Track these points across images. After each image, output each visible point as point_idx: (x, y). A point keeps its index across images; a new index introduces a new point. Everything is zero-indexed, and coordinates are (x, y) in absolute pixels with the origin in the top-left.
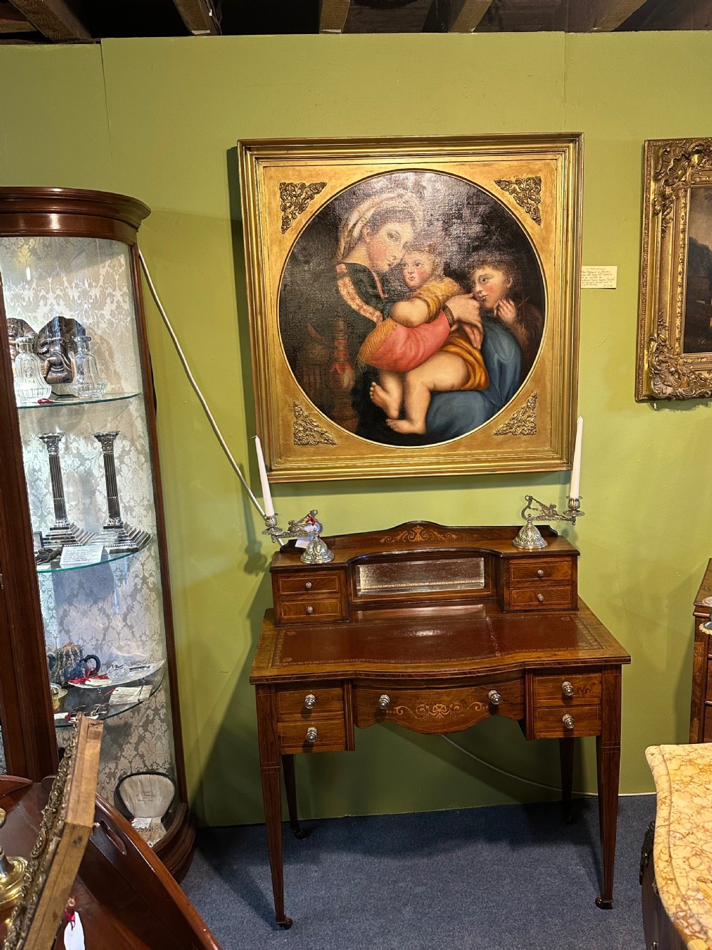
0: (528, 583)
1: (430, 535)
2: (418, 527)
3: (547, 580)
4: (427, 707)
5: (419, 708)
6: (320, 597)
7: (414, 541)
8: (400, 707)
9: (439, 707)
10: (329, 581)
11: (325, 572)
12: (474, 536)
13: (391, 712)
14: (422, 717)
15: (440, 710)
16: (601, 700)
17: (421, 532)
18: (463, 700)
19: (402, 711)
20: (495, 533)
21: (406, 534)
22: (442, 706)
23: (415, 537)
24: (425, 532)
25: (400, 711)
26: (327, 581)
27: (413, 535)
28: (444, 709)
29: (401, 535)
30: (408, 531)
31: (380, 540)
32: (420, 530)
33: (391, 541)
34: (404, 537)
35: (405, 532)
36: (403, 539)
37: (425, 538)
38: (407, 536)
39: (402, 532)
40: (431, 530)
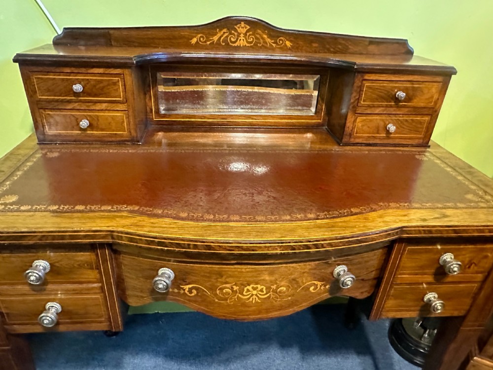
0: (380, 109)
1: (257, 38)
2: (243, 24)
4: (235, 288)
5: (221, 289)
6: (98, 107)
7: (236, 45)
8: (190, 286)
9: (254, 289)
10: (109, 85)
12: (314, 45)
13: (176, 291)
14: (226, 299)
15: (255, 292)
17: (245, 34)
18: (294, 280)
19: (195, 292)
20: (340, 44)
21: (226, 35)
22: (260, 287)
23: (237, 39)
24: (251, 33)
25: (190, 291)
26: (105, 84)
27: (235, 35)
28: (262, 290)
29: (219, 35)
30: (228, 29)
31: (191, 39)
32: (245, 30)
33: (205, 42)
34: (222, 38)
35: (225, 30)
36: (221, 40)
37: (251, 43)
38: (227, 37)
39: (221, 30)
40: (259, 31)
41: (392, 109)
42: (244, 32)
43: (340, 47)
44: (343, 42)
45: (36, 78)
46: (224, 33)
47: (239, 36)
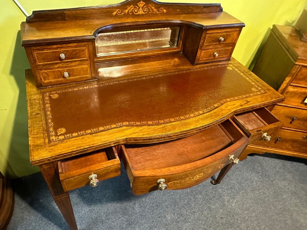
0: (212, 46)
1: (149, 9)
2: (141, 2)
3: (222, 44)
6: (73, 64)
7: (137, 14)
10: (80, 52)
11: (75, 44)
12: (178, 10)
17: (143, 7)
20: (190, 9)
21: (133, 8)
23: (138, 10)
24: (146, 6)
26: (78, 51)
27: (137, 8)
29: (129, 9)
30: (134, 5)
31: (113, 12)
32: (143, 5)
33: (121, 13)
34: (130, 11)
35: (132, 6)
36: (130, 12)
37: (146, 12)
38: (133, 10)
39: (129, 6)
40: (150, 5)
41: (217, 46)
42: (142, 6)
43: (190, 10)
44: (191, 8)
45: (36, 53)
46: (131, 7)
47: (139, 8)
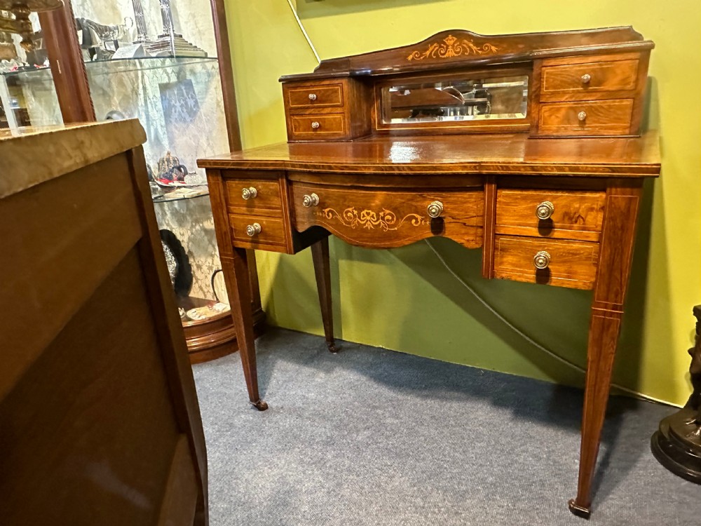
0: (566, 96)
1: (463, 48)
2: (451, 37)
3: (595, 91)
4: (355, 212)
5: (347, 213)
6: (327, 111)
7: (445, 56)
8: (328, 209)
9: (368, 214)
10: (333, 93)
11: (328, 82)
13: (321, 214)
14: (350, 223)
15: (368, 218)
16: (601, 236)
17: (453, 46)
18: (396, 209)
19: (330, 214)
21: (437, 48)
22: (372, 213)
23: (446, 52)
24: (458, 44)
25: (328, 212)
26: (330, 92)
27: (444, 48)
28: (373, 217)
29: (431, 49)
30: (438, 43)
31: (408, 56)
32: (453, 42)
33: (419, 57)
34: (433, 52)
35: (435, 45)
36: (433, 54)
37: (458, 52)
38: (437, 50)
39: (432, 46)
40: (465, 41)
41: (581, 95)
42: (452, 44)
45: (290, 92)
46: (435, 47)
47: (447, 48)
